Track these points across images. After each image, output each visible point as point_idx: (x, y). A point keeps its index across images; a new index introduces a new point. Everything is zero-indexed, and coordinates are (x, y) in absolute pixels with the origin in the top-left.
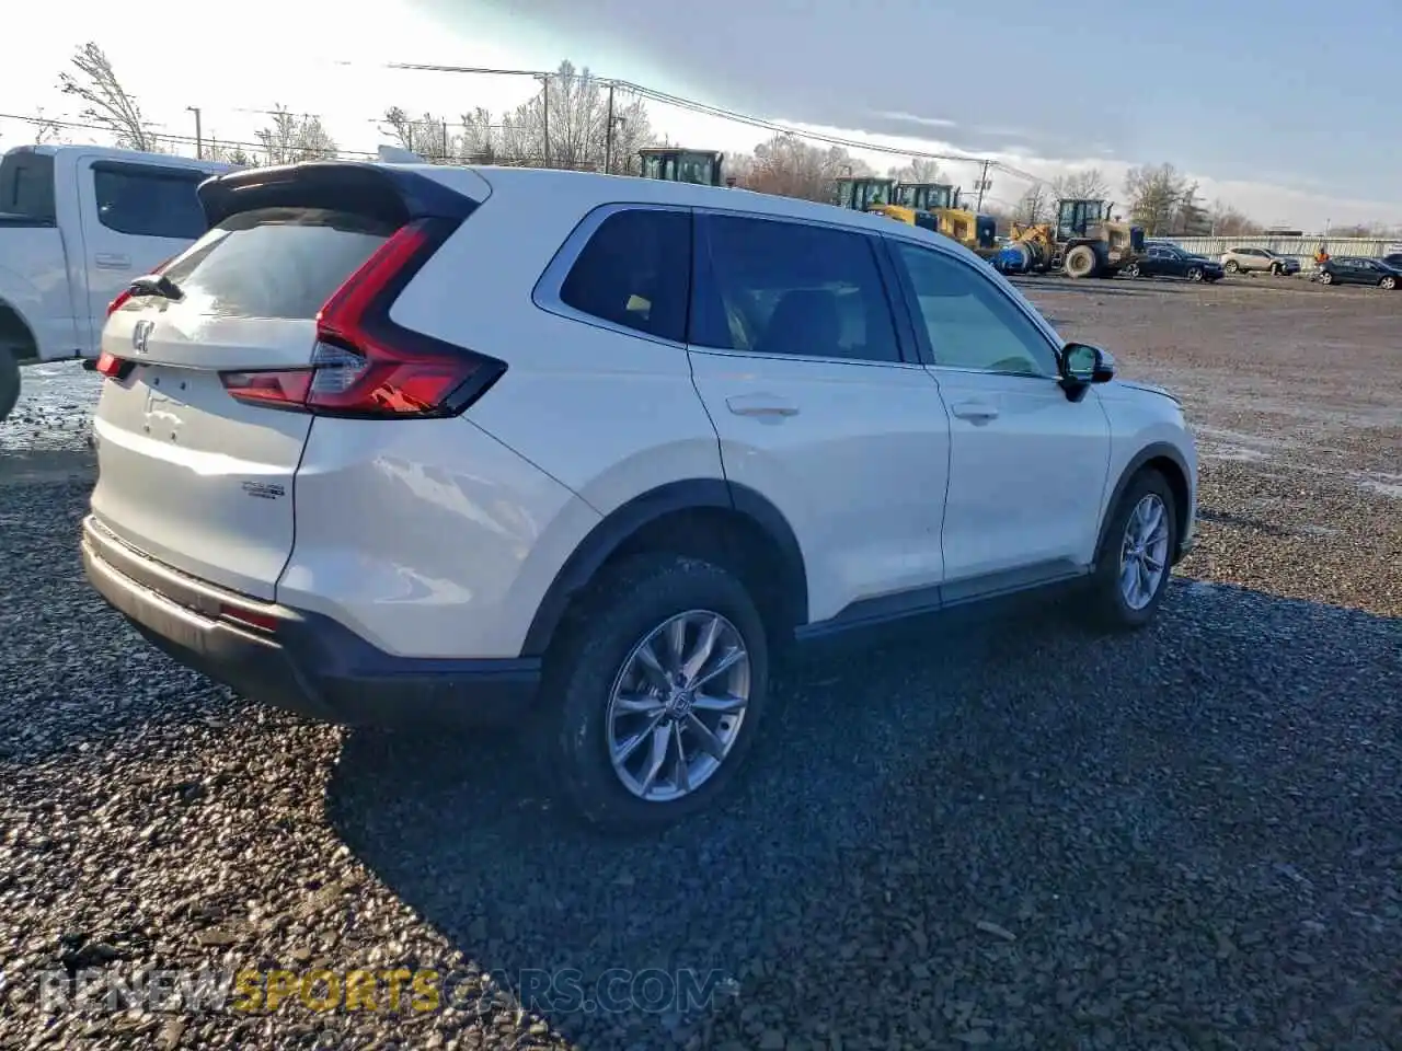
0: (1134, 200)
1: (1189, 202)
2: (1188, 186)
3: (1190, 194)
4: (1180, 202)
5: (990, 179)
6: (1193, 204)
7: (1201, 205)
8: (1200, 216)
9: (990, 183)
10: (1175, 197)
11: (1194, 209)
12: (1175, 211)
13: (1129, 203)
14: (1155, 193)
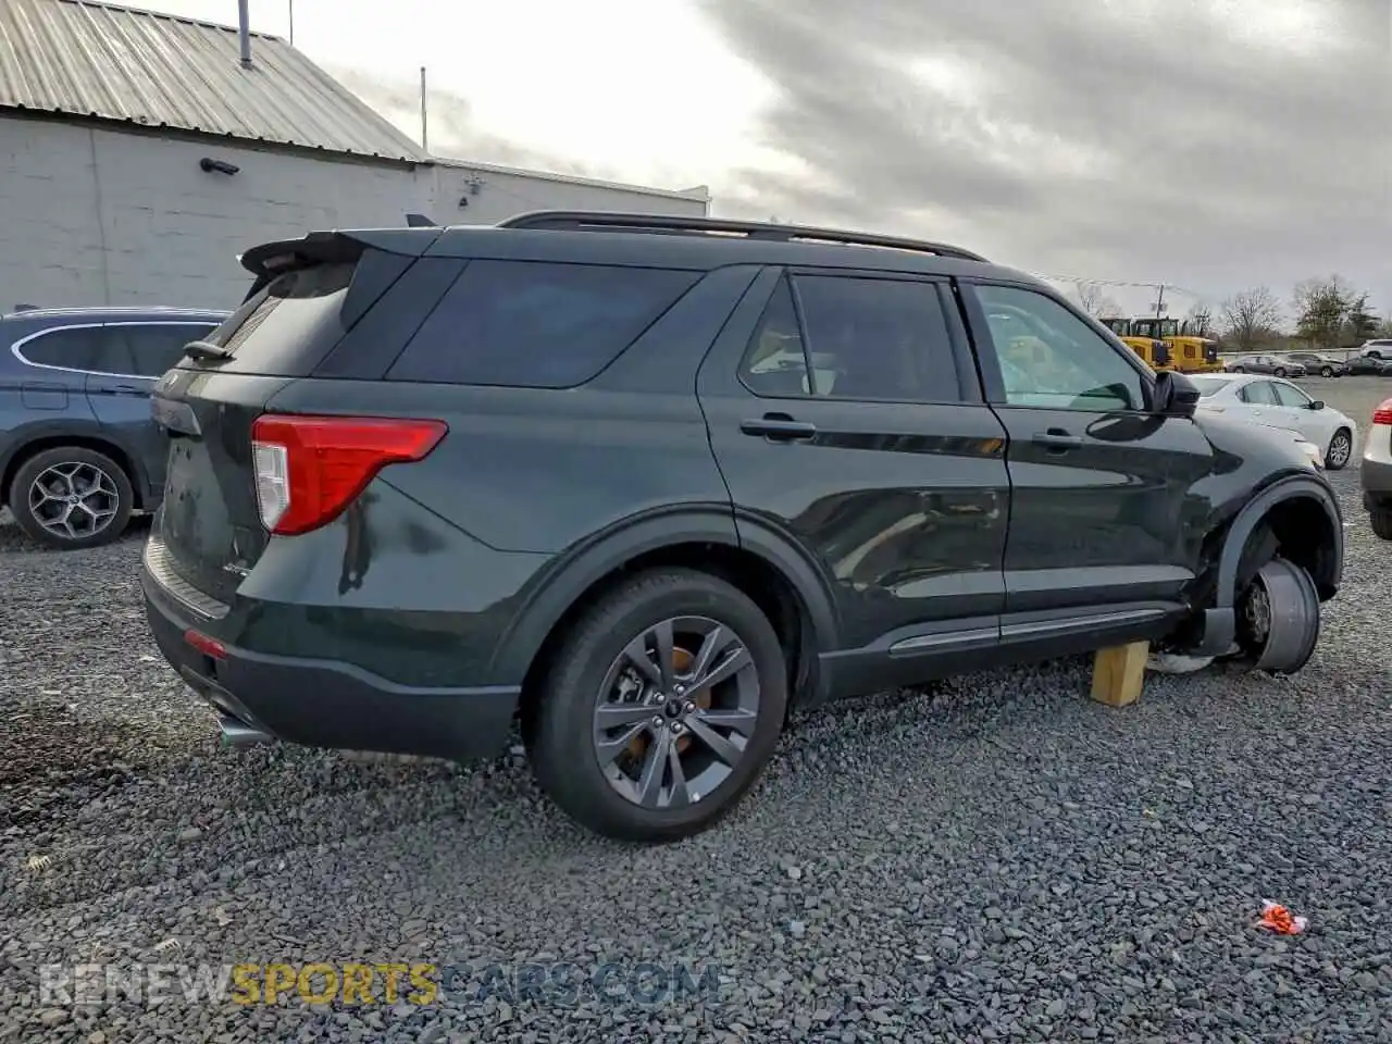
0: (1303, 313)
1: (1359, 310)
2: (1358, 297)
3: (1361, 303)
4: (1350, 312)
5: (1166, 302)
6: (1364, 312)
7: (1371, 313)
8: (1371, 324)
9: (1166, 306)
10: (1344, 307)
11: (1365, 317)
12: (1346, 319)
13: (1297, 316)
14: (1324, 302)
